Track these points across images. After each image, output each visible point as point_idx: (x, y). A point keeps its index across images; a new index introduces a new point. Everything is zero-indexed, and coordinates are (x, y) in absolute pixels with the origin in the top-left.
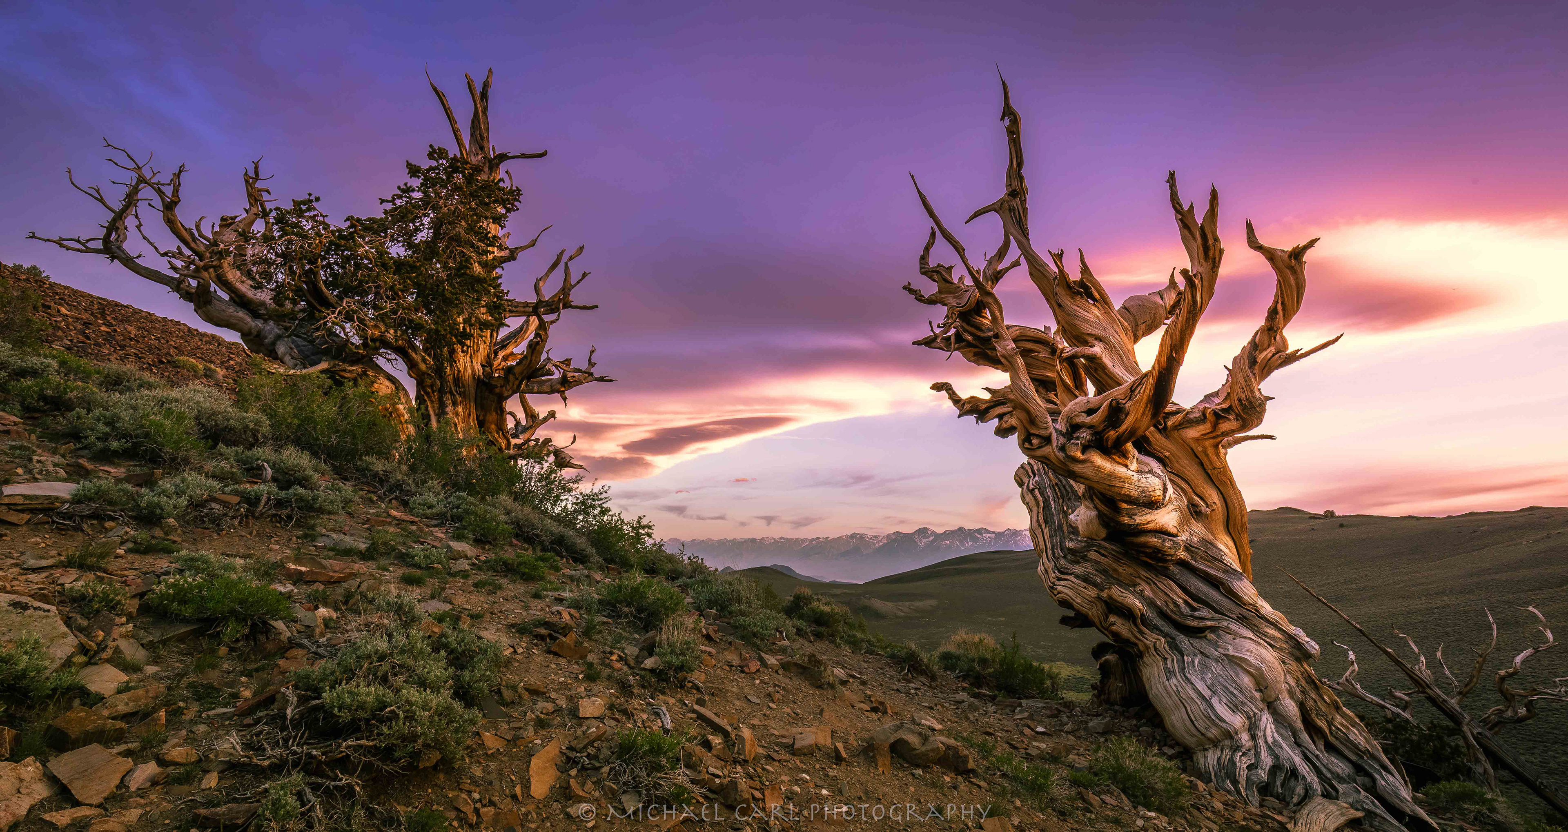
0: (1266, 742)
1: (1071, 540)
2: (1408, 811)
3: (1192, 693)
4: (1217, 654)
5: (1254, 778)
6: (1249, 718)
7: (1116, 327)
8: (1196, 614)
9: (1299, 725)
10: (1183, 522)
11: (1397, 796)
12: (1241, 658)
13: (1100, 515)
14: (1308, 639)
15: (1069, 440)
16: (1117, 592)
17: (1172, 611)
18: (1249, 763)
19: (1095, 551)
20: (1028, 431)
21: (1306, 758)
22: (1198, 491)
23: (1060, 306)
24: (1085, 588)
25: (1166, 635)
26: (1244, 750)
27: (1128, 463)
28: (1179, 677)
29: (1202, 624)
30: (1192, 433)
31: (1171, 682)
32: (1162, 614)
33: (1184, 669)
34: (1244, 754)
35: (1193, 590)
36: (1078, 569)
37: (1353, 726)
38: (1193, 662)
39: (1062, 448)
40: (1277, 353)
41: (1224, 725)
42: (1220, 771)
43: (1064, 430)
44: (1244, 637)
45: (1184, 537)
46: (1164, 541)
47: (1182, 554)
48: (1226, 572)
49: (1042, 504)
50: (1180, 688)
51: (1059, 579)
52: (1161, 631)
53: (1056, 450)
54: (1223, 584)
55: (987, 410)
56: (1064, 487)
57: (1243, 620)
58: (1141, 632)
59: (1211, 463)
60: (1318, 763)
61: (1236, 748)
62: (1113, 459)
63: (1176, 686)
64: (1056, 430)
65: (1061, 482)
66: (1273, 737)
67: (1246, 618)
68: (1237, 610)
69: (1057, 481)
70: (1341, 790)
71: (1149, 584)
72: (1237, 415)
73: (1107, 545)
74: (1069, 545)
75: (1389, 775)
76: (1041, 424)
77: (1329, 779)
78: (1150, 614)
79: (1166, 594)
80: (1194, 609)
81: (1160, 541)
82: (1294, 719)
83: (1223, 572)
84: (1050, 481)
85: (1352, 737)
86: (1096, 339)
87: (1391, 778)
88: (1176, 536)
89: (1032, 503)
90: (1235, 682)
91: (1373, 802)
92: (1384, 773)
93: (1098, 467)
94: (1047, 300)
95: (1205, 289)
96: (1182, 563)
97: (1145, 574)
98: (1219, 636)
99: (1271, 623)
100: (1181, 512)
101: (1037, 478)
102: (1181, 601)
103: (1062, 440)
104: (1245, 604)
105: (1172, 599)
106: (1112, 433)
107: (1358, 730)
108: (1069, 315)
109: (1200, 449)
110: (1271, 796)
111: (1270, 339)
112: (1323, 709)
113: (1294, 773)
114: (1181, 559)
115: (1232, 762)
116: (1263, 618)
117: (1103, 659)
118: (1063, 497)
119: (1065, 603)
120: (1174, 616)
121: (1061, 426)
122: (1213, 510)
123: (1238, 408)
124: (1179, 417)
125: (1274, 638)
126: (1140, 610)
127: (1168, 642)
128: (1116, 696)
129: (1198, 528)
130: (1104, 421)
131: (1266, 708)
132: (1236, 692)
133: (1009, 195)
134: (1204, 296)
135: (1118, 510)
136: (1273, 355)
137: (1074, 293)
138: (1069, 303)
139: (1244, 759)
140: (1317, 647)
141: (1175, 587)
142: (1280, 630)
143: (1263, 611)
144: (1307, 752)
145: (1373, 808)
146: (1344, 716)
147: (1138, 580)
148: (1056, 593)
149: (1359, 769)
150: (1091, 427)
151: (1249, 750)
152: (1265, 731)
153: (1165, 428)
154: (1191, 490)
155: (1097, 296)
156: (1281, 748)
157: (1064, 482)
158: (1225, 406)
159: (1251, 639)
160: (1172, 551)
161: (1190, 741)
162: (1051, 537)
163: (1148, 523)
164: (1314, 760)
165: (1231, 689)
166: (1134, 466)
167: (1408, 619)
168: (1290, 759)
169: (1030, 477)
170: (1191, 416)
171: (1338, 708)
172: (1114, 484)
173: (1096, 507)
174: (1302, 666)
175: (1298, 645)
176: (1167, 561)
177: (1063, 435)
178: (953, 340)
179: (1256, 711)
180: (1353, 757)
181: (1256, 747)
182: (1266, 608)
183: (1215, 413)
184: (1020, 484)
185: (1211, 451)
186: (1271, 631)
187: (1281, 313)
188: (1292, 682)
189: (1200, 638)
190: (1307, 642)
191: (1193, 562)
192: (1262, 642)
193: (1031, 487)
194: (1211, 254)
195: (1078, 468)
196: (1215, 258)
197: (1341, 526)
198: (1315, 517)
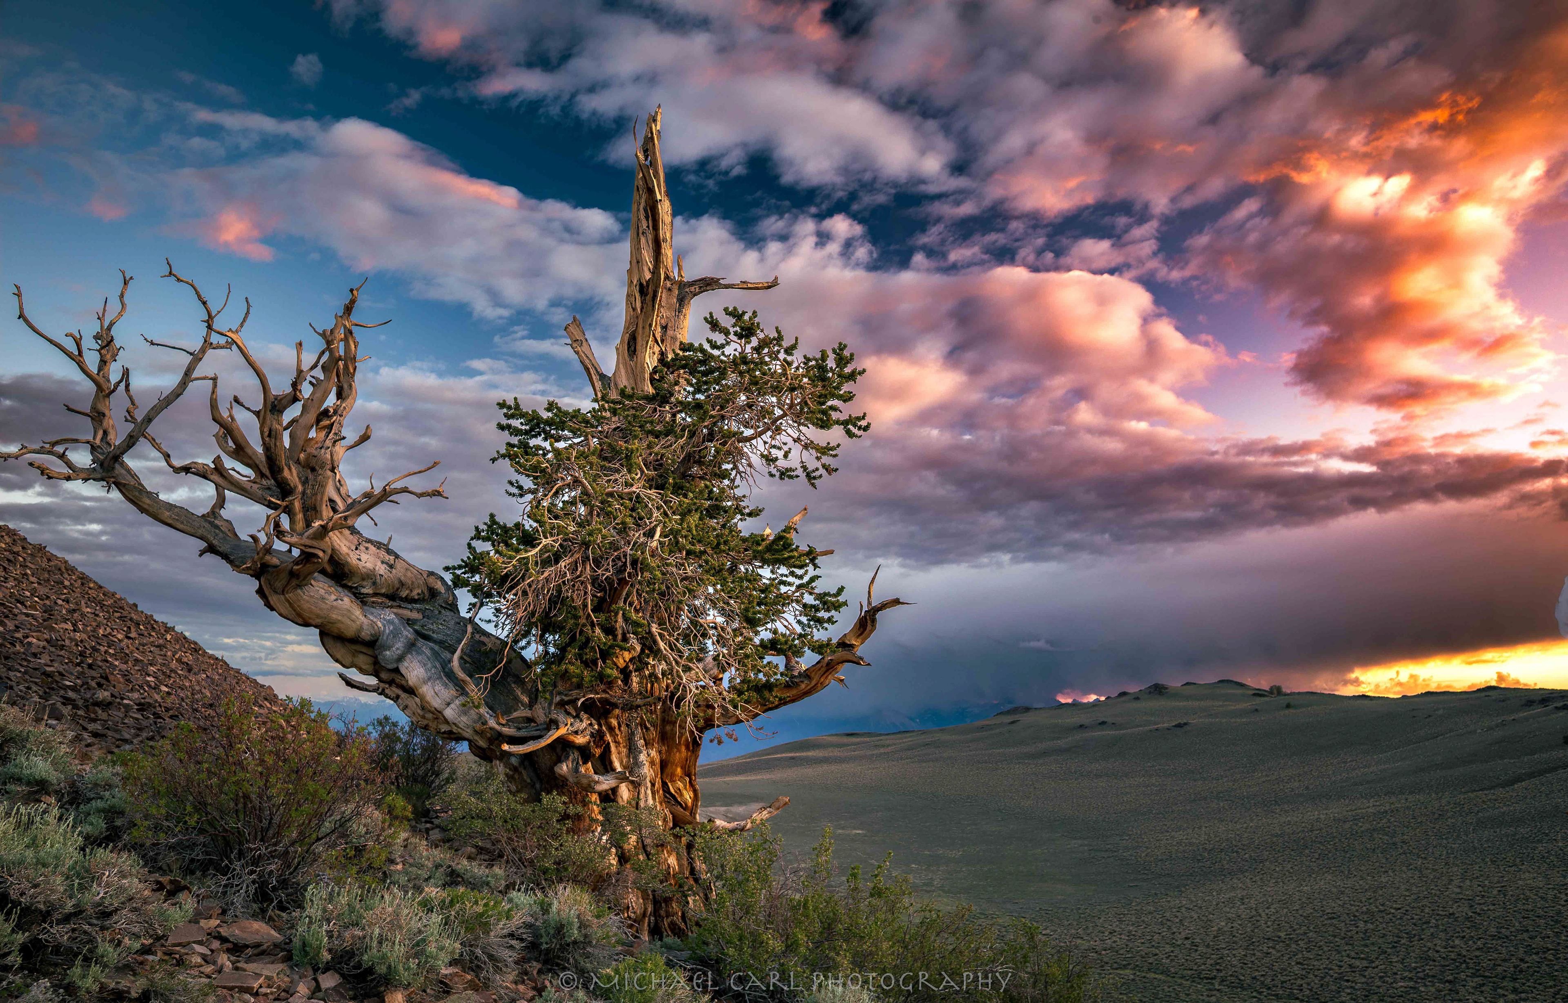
197: (1288, 706)
198: (1259, 694)
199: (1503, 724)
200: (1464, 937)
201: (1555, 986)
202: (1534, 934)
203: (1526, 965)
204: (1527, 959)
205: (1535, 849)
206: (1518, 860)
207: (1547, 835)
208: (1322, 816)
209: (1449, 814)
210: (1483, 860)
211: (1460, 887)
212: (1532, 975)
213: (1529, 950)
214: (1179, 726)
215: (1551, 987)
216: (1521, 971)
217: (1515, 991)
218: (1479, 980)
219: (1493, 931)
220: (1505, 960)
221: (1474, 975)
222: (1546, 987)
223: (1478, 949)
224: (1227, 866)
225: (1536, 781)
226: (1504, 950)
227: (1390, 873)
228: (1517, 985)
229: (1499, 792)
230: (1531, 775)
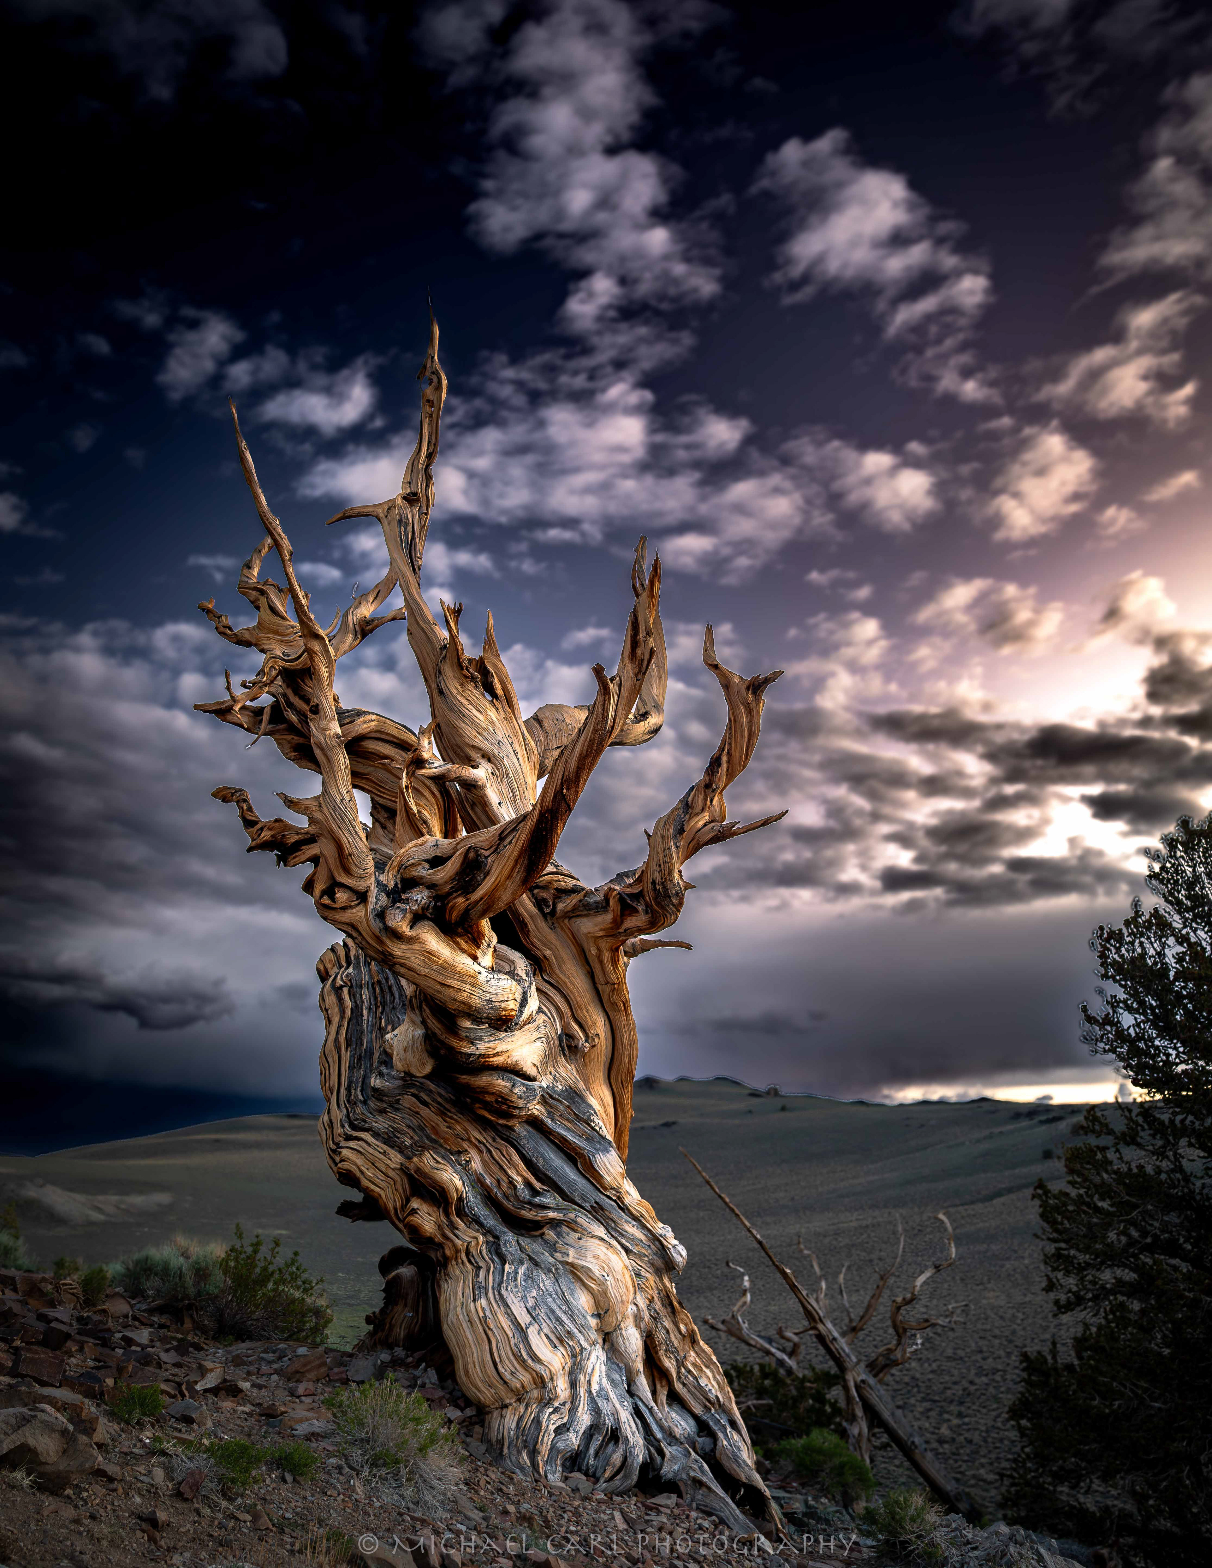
0: (590, 1392)
1: (381, 1074)
2: (743, 1478)
3: (505, 1323)
4: (551, 1260)
5: (561, 1445)
6: (574, 1356)
7: (516, 745)
8: (537, 1200)
9: (639, 1365)
10: (548, 1060)
11: (736, 1459)
12: (583, 1267)
13: (429, 1038)
14: (676, 1242)
15: (394, 902)
16: (428, 1161)
17: (504, 1194)
18: (559, 1423)
19: (413, 1095)
20: (333, 878)
21: (637, 1413)
22: (579, 1014)
23: (441, 692)
24: (384, 1153)
25: (488, 1232)
26: (556, 1404)
27: (479, 953)
28: (491, 1295)
29: (541, 1215)
30: (588, 926)
31: (478, 1304)
32: (489, 1199)
33: (500, 1283)
34: (556, 1410)
35: (540, 1163)
36: (381, 1123)
37: (707, 1367)
38: (516, 1273)
39: (381, 915)
40: (712, 822)
41: (537, 1367)
42: (517, 1438)
43: (391, 885)
44: (594, 1237)
45: (544, 1082)
46: (513, 1086)
47: (536, 1109)
48: (589, 1139)
49: (348, 1013)
50: (488, 1313)
51: (348, 1138)
52: (481, 1225)
53: (371, 917)
54: (582, 1156)
55: (297, 846)
56: (390, 988)
57: (598, 1212)
58: (453, 1227)
59: (604, 972)
60: (650, 1420)
61: (546, 1401)
62: (457, 944)
63: (483, 1309)
64: (379, 884)
65: (387, 979)
66: (600, 1384)
67: (602, 1209)
68: (594, 1196)
69: (381, 977)
70: (668, 1455)
71: (480, 1152)
72: (647, 905)
73: (432, 1086)
74: (375, 1082)
75: (734, 1433)
76: (355, 869)
77: (658, 1441)
78: (472, 1199)
79: (501, 1168)
80: (535, 1193)
81: (509, 1085)
82: (633, 1356)
83: (587, 1139)
84: (371, 977)
85: (703, 1382)
86: (483, 756)
87: (736, 1436)
88: (533, 1079)
89: (335, 1011)
90: (567, 1302)
91: (701, 1468)
92: (729, 1429)
93: (431, 953)
94: (426, 680)
95: (623, 702)
96: (535, 1123)
97: (478, 1136)
98: (559, 1235)
99: (635, 1218)
100: (548, 1043)
101: (351, 970)
102: (520, 1179)
103: (384, 900)
104: (606, 1189)
105: (509, 1176)
106: (461, 900)
107: (713, 1372)
108: (452, 710)
109: (594, 951)
110: (579, 1470)
111: (705, 800)
112: (676, 1343)
113: (615, 1435)
114: (532, 1115)
115: (537, 1422)
116: (624, 1209)
117: (394, 1274)
118: (384, 1005)
119: (348, 1178)
120: (505, 1202)
121: (389, 879)
122: (593, 1046)
123: (649, 897)
124: (574, 899)
125: (633, 1240)
126: (457, 1190)
127: (487, 1242)
128: (401, 1332)
129: (567, 1071)
130: (453, 880)
131: (600, 1341)
132: (564, 1318)
133: (404, 498)
134: (619, 712)
135: (453, 1029)
136: (705, 825)
137: (466, 677)
138: (454, 691)
139: (554, 1417)
140: (684, 1253)
141: (516, 1158)
142: (644, 1227)
143: (627, 1200)
144: (640, 1404)
145: (699, 1476)
146: (700, 1353)
147: (466, 1145)
148: (337, 1159)
149: (703, 1427)
150: (431, 886)
151: (564, 1404)
152: (591, 1375)
153: (553, 912)
154: (569, 1013)
155: (500, 692)
156: (607, 1399)
157: (392, 981)
158: (636, 889)
159: (602, 1239)
160: (521, 1103)
161: (486, 1395)
162: (351, 1068)
163: (495, 1055)
164: (647, 1414)
165: (559, 1312)
166: (487, 960)
167: (834, 1242)
168: (616, 1414)
169: (341, 967)
170: (591, 900)
171: (694, 1342)
172: (450, 982)
173: (424, 1022)
174: (661, 1280)
175: (662, 1250)
176: (513, 1116)
177: (388, 894)
178: (266, 717)
179: (585, 1344)
180: (698, 1410)
181: (574, 1398)
182: (632, 1195)
183: (621, 898)
184: (323, 976)
185: (606, 955)
186: (632, 1230)
187: (724, 765)
188: (642, 1303)
189: (533, 1237)
190: (674, 1247)
191: (549, 1121)
192: (615, 1243)
193: (339, 982)
194: (639, 651)
195: (397, 950)
196: (643, 660)
197: (783, 1109)
198: (755, 1094)
199: (990, 1137)
200: (920, 1359)
201: (998, 1408)
202: (986, 1355)
203: (975, 1387)
204: (977, 1380)
205: (1002, 1266)
206: (986, 1278)
207: (1015, 1252)
208: (803, 1230)
209: (928, 1230)
210: (953, 1278)
211: (926, 1306)
212: (979, 1398)
213: (981, 1372)
214: (667, 1125)
215: (994, 1410)
216: (969, 1394)
217: (960, 1415)
218: (927, 1405)
219: (949, 1352)
220: (955, 1383)
221: (924, 1400)
222: (989, 1411)
223: (933, 1372)
224: (695, 1283)
225: (1013, 1196)
226: (956, 1372)
227: (862, 1292)
228: (963, 1409)
229: (979, 1207)
230: (1010, 1190)
